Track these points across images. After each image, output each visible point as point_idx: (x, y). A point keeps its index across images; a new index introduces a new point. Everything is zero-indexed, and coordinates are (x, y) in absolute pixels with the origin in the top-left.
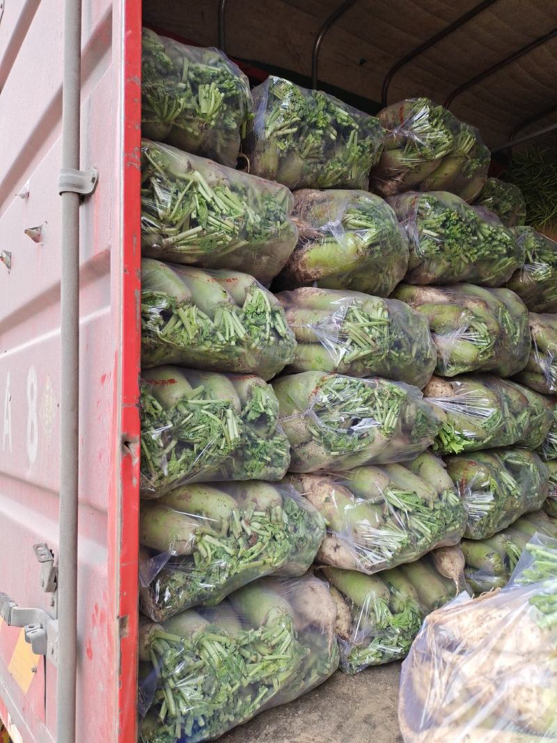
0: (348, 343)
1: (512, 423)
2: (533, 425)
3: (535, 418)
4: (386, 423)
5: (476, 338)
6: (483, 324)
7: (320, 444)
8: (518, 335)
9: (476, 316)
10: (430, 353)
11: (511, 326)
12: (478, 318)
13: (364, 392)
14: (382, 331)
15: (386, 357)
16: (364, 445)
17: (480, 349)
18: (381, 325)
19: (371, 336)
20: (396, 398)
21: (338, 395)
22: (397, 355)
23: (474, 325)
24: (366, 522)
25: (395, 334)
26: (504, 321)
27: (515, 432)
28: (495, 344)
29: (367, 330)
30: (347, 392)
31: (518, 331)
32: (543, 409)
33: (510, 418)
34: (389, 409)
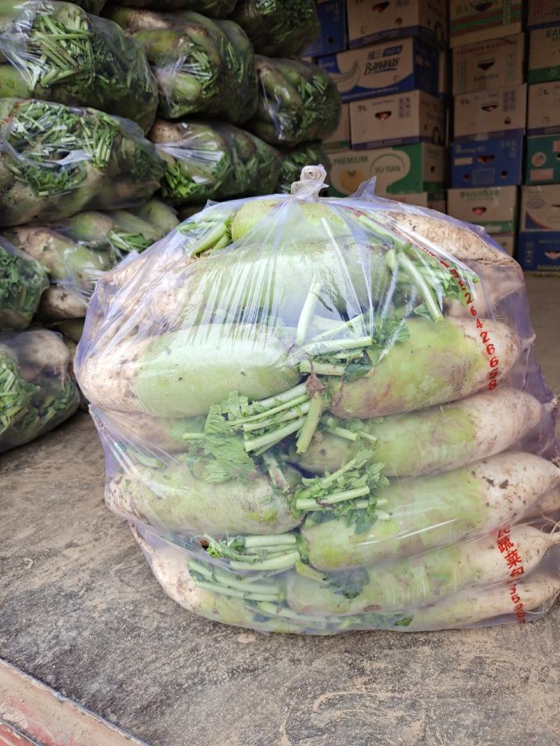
0: (42, 60)
1: (240, 169)
2: (262, 172)
3: (263, 165)
4: (98, 155)
5: (198, 71)
6: (203, 54)
7: (25, 185)
8: (242, 71)
9: (196, 44)
10: (149, 86)
11: (233, 60)
12: (197, 47)
13: (68, 119)
14: (83, 47)
15: (94, 82)
16: (76, 182)
17: (202, 84)
18: (81, 40)
19: (70, 52)
20: (107, 127)
21: (37, 124)
22: (108, 82)
23: (193, 54)
24: (90, 264)
25: (101, 54)
26: (226, 53)
27: (244, 178)
28: (217, 79)
29: (64, 44)
30: (47, 119)
31: (242, 66)
32: (270, 157)
33: (239, 164)
34: (99, 140)
